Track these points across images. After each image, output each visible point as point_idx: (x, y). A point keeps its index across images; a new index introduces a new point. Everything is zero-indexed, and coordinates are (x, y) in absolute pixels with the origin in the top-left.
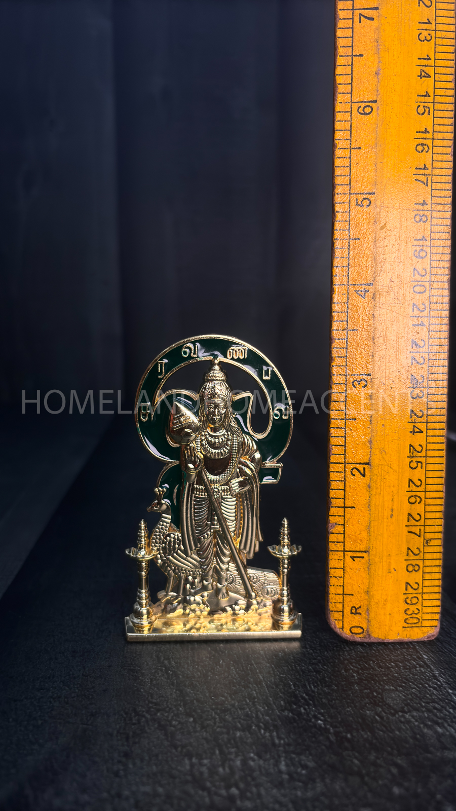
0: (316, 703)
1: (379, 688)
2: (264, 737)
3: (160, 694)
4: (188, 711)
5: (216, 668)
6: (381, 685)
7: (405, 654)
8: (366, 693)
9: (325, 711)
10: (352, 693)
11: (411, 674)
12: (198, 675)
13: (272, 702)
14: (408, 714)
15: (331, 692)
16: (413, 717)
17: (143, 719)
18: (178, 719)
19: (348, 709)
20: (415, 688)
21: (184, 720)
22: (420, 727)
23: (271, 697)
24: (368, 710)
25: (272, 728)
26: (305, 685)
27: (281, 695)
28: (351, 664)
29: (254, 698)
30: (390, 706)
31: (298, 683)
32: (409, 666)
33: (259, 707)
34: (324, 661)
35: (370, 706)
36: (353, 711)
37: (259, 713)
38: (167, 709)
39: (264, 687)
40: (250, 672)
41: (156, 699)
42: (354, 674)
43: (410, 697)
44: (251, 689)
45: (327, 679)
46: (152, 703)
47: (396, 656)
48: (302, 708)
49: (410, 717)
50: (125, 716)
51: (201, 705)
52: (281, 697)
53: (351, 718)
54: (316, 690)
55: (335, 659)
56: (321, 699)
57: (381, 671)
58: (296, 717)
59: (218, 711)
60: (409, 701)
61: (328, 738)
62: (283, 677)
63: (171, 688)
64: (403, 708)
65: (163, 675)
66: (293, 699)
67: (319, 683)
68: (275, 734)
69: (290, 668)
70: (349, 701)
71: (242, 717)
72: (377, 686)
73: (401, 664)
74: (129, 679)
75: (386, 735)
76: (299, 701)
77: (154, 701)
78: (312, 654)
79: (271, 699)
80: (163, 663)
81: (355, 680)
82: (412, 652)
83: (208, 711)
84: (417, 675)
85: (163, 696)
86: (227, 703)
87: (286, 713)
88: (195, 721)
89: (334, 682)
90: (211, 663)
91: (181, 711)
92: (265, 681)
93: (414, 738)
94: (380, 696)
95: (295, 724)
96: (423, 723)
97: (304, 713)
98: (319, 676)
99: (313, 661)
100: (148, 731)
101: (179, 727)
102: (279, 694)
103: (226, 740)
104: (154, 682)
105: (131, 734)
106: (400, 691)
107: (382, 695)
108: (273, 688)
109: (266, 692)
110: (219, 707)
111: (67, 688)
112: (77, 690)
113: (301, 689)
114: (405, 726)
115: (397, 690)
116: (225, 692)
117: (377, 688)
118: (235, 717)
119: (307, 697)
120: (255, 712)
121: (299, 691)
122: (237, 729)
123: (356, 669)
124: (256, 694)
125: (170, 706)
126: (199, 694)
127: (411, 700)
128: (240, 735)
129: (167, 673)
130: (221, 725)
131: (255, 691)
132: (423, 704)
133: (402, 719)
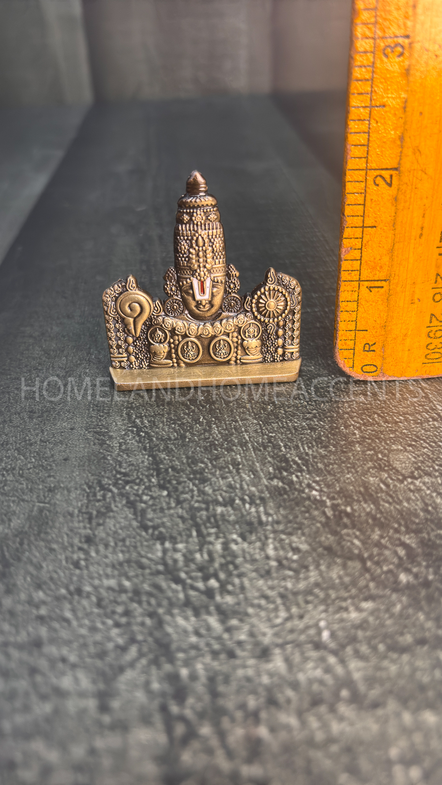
0: (311, 468)
1: (385, 449)
2: (249, 513)
3: (130, 462)
4: (162, 482)
5: (195, 427)
6: (387, 444)
7: (416, 405)
8: (369, 454)
9: (321, 478)
10: (353, 454)
11: (423, 429)
12: (174, 436)
13: (259, 469)
14: (419, 480)
15: (328, 455)
16: (424, 483)
17: (110, 494)
18: (150, 493)
19: (348, 476)
20: (427, 448)
21: (157, 494)
22: (432, 497)
23: (258, 462)
24: (373, 477)
25: (258, 502)
26: (297, 447)
27: (269, 459)
28: (352, 418)
29: (239, 464)
30: (397, 471)
31: (289, 444)
32: (421, 420)
33: (244, 475)
34: (320, 416)
35: (373, 472)
36: (354, 478)
37: (244, 483)
38: (138, 481)
39: (250, 449)
40: (234, 431)
41: (125, 469)
42: (355, 431)
43: (421, 458)
44: (234, 451)
45: (323, 438)
46: (120, 473)
47: (405, 407)
48: (294, 476)
49: (421, 484)
50: (88, 490)
51: (177, 475)
52: (269, 462)
53: (351, 488)
54: (310, 452)
55: (333, 412)
56: (317, 463)
57: (388, 427)
58: (286, 487)
59: (197, 482)
60: (420, 464)
61: (324, 513)
62: (272, 437)
63: (142, 454)
64: (412, 472)
65: (134, 437)
66: (284, 465)
67: (314, 443)
68: (262, 509)
69: (281, 425)
70: (349, 465)
71: (224, 488)
72: (382, 446)
73: (411, 418)
74: (94, 444)
75: (392, 508)
76: (291, 466)
77: (123, 470)
78: (306, 407)
79: (258, 464)
80: (134, 422)
81: (356, 438)
82: (423, 402)
83: (185, 482)
84: (430, 431)
85: (133, 465)
86: (207, 471)
87: (275, 482)
88: (169, 495)
89: (332, 441)
90: (190, 420)
91: (153, 483)
92: (252, 442)
93: (426, 511)
94: (385, 458)
95: (286, 496)
96: (435, 491)
97: (296, 482)
98: (314, 433)
99: (308, 415)
100: (115, 509)
101: (151, 503)
102: (267, 459)
103: (204, 518)
104: (123, 447)
105: (95, 513)
106: (409, 452)
107: (388, 457)
108: (260, 450)
109: (252, 456)
110: (198, 476)
111: (22, 458)
112: (33, 460)
113: (293, 452)
114: (415, 496)
115: (406, 450)
116: (205, 457)
117: (382, 448)
118: (216, 488)
119: (300, 462)
120: (239, 481)
121: (291, 454)
122: (217, 503)
123: (358, 425)
124: (241, 459)
125: (141, 477)
126: (174, 461)
127: (422, 462)
128: (222, 512)
129: (139, 436)
130: (200, 499)
131: (240, 454)
132: (437, 468)
133: (412, 487)
